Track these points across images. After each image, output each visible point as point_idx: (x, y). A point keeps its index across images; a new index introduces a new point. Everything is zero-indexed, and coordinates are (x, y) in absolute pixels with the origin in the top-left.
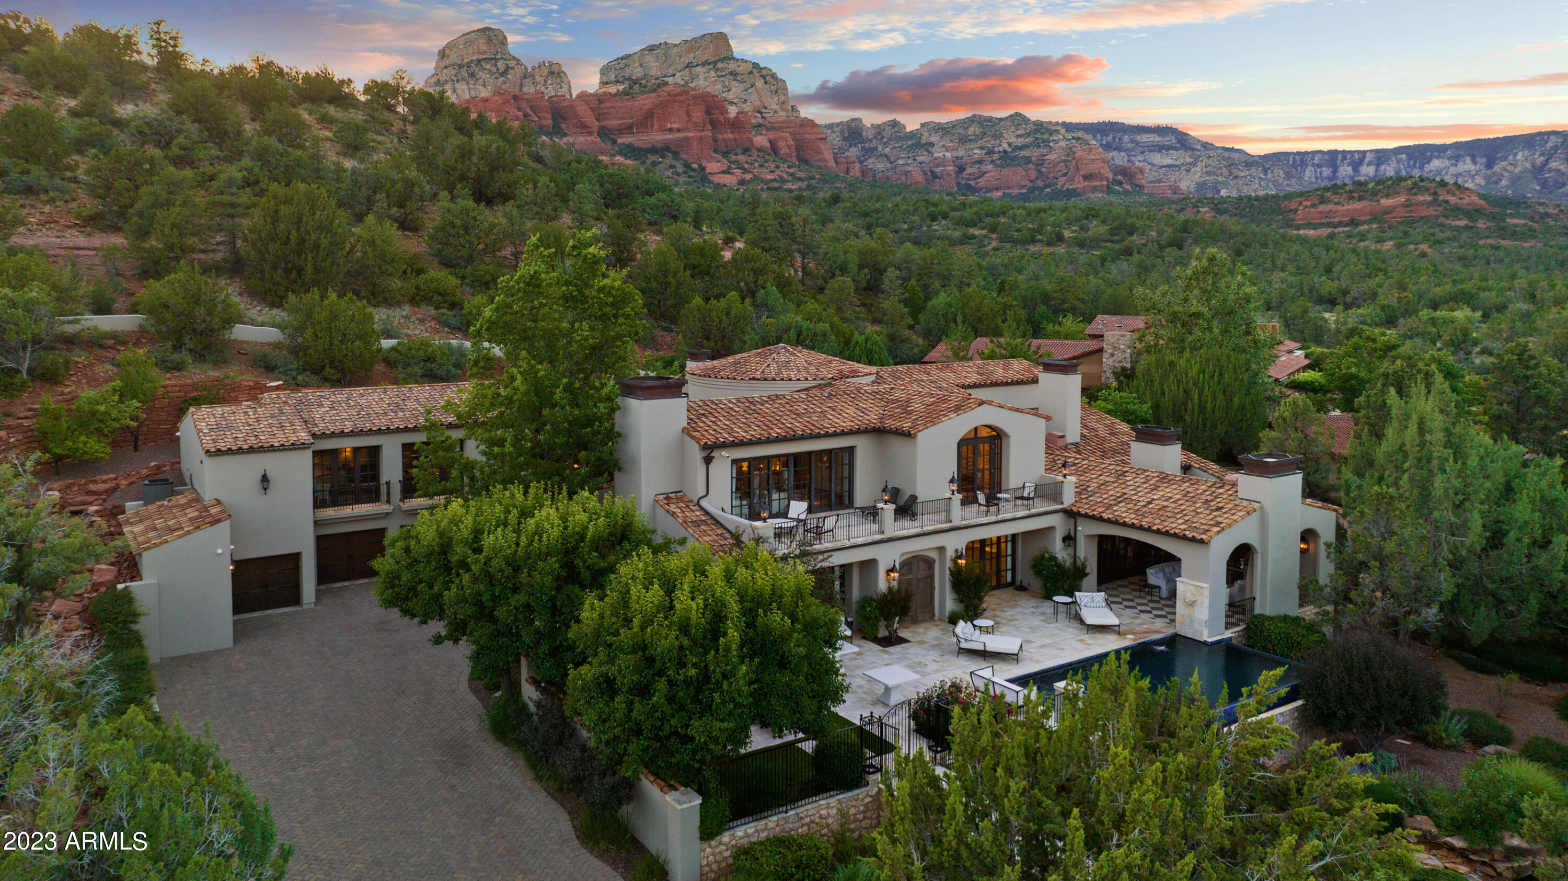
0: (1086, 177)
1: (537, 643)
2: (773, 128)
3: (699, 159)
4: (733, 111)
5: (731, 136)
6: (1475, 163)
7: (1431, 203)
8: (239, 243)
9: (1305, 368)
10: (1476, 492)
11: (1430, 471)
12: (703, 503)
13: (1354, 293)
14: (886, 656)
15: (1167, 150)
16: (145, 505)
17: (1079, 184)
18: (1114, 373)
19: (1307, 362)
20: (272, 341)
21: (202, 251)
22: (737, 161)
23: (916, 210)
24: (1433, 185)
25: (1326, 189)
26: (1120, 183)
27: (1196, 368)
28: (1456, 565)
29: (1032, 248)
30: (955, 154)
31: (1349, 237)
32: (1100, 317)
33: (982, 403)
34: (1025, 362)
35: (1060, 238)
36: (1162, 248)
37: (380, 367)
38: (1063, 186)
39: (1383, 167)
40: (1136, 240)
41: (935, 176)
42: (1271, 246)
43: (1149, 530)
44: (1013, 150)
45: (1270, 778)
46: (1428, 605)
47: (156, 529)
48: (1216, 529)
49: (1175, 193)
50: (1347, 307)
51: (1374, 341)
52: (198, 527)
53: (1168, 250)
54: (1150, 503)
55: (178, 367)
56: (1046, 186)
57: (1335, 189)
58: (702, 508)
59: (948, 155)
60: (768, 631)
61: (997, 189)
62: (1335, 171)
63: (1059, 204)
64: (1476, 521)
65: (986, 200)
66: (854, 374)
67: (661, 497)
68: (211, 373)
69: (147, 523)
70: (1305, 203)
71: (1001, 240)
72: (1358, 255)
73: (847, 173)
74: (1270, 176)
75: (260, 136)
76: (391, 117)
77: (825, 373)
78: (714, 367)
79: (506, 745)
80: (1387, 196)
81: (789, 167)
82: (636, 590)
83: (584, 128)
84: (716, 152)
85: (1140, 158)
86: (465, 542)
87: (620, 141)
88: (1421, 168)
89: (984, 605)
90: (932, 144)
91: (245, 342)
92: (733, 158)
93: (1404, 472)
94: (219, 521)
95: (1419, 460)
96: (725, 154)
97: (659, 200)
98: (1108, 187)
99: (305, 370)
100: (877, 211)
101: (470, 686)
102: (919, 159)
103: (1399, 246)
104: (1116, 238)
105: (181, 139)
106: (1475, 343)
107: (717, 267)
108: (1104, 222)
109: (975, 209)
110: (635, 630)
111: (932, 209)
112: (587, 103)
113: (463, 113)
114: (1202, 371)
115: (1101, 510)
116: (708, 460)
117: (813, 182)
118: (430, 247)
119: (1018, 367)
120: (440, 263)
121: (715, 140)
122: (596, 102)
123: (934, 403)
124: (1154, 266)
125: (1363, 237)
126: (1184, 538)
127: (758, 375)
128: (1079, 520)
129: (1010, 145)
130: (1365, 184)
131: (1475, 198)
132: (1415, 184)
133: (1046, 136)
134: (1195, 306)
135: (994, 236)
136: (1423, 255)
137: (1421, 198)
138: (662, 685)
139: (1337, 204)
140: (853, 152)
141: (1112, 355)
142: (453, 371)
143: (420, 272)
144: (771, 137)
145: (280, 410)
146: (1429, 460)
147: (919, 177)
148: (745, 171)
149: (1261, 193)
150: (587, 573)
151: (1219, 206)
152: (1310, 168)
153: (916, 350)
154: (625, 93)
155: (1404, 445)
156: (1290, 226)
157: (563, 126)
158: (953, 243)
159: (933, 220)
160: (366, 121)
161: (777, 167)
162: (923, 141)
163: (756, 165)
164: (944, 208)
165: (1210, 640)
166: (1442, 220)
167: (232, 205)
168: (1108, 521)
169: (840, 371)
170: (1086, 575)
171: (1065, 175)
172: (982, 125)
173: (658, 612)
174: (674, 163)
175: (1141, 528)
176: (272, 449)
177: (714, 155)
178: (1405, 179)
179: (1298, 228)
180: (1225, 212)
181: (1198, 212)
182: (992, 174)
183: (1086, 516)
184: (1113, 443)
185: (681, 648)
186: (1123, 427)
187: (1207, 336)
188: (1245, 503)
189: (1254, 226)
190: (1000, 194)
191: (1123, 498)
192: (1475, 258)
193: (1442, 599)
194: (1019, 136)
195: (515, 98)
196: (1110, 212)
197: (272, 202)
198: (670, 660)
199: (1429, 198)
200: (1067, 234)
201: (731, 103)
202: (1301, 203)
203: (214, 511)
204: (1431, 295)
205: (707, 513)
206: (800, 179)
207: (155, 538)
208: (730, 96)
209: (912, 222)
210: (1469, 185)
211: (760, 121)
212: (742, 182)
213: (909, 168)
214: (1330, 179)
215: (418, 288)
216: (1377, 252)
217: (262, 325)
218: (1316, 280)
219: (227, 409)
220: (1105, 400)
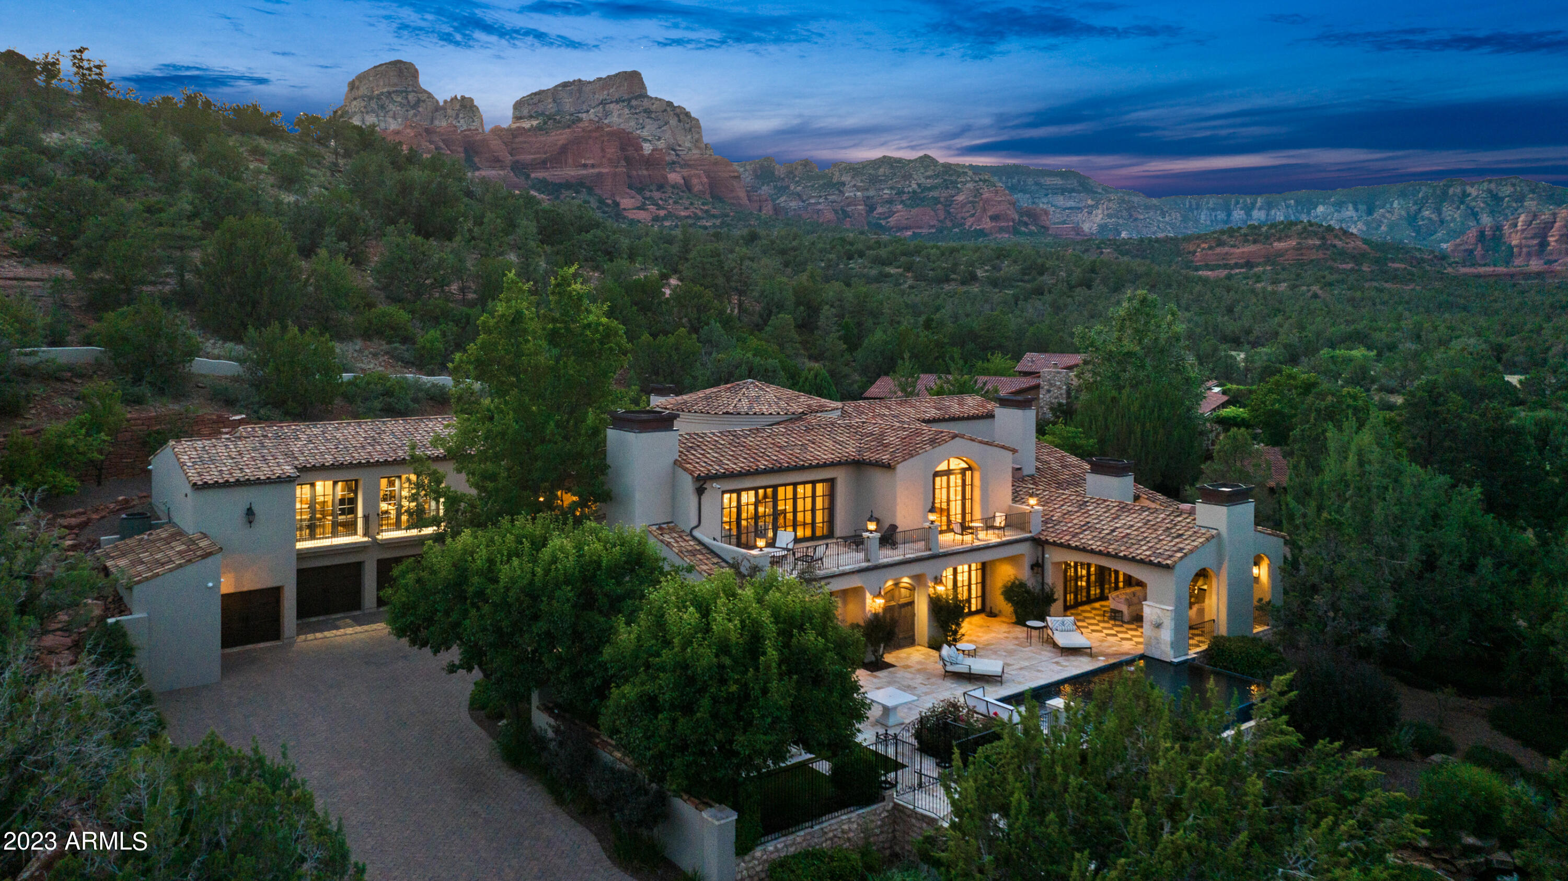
0: (994, 218)
1: (559, 669)
2: (686, 165)
3: (613, 195)
4: (647, 148)
5: (645, 172)
6: (1357, 210)
7: (1319, 247)
8: (188, 276)
9: (1224, 405)
10: (1412, 519)
11: (1370, 499)
12: (696, 533)
13: (1256, 333)
14: (875, 680)
15: (1070, 192)
16: (123, 538)
17: (987, 224)
18: (1051, 409)
19: (1225, 398)
20: (229, 374)
21: (153, 283)
22: (650, 198)
23: (833, 248)
24: (1321, 230)
25: (1223, 232)
26: (1026, 224)
27: (1137, 404)
28: (1397, 586)
29: (947, 287)
30: (866, 194)
31: (1245, 278)
32: (1028, 356)
33: (955, 436)
34: (978, 398)
35: (973, 278)
36: (1071, 288)
37: (338, 401)
38: (971, 226)
39: (1273, 212)
40: (1047, 279)
41: (846, 214)
42: (1175, 286)
43: (1116, 556)
44: (922, 192)
45: (1284, 775)
46: (1376, 624)
47: (143, 563)
48: (1179, 555)
49: (1078, 234)
50: (1254, 345)
51: (1294, 378)
52: (190, 561)
53: (1078, 289)
54: (1113, 531)
55: (138, 401)
56: (954, 226)
57: (1231, 232)
58: (695, 538)
59: (859, 194)
60: (804, 650)
61: (907, 228)
62: (1229, 215)
63: (970, 244)
64: (1414, 545)
65: (898, 241)
66: (822, 409)
67: (654, 528)
68: (171, 406)
69: (131, 557)
70: (1203, 245)
71: (916, 279)
72: (1256, 295)
73: (760, 210)
74: (1167, 219)
75: (200, 168)
76: (322, 150)
77: (796, 408)
78: (686, 402)
79: (520, 772)
80: (1279, 240)
81: (703, 204)
82: (672, 614)
83: (496, 162)
84: (630, 187)
85: (1045, 200)
86: (480, 573)
87: (533, 175)
88: (1309, 213)
89: (962, 631)
90: (843, 184)
91: (202, 375)
92: (648, 194)
93: (1347, 500)
94: (210, 554)
95: (1360, 489)
96: (640, 190)
97: (595, 237)
98: (1014, 228)
99: (267, 404)
100: (795, 249)
101: (472, 717)
102: (831, 198)
103: (1293, 287)
104: (1026, 277)
105: (117, 170)
106: (1373, 380)
107: (659, 304)
108: (1015, 262)
109: (890, 248)
110: (676, 649)
111: (848, 247)
112: (500, 137)
113: (395, 148)
114: (1142, 407)
115: (1067, 538)
116: (700, 491)
117: (728, 219)
118: (378, 281)
119: (972, 403)
120: (388, 297)
121: (629, 177)
122: (510, 137)
123: (908, 436)
124: (1066, 305)
125: (1258, 279)
126: (1151, 563)
127: (731, 409)
128: (1046, 547)
129: (919, 185)
130: (1259, 227)
131: (1359, 243)
132: (1305, 228)
133: (954, 178)
134: (1129, 345)
135: (910, 275)
136: (1315, 296)
137: (1310, 242)
138: (706, 702)
139: (1233, 246)
140: (765, 190)
141: (1049, 391)
142: (413, 405)
143: (370, 306)
144: (686, 174)
145: (262, 443)
146: (1369, 490)
147: (830, 216)
148: (659, 207)
149: (1161, 235)
150: (605, 600)
151: (1121, 247)
152: (1205, 212)
153: (855, 386)
154: (539, 128)
155: (1345, 474)
156: (1189, 267)
157: (476, 160)
158: (869, 280)
159: (850, 258)
160: (297, 153)
161: (692, 204)
162: (835, 181)
163: (671, 201)
164: (860, 246)
165: (1176, 660)
166: (1329, 263)
167: (182, 237)
168: (1076, 548)
169: (809, 406)
170: (1055, 600)
171: (973, 215)
172: (892, 167)
173: (696, 633)
174: (587, 198)
175: (1108, 555)
176: (258, 482)
177: (628, 191)
178: (1296, 224)
179: (1197, 269)
180: (1127, 253)
181: (1102, 253)
182: (901, 214)
183: (1054, 544)
184: (1065, 475)
185: (722, 667)
186: (1073, 460)
187: (1142, 374)
188: (1203, 531)
189: (1157, 268)
190: (909, 233)
191: (1087, 527)
192: (1363, 299)
193: (1388, 618)
194: (927, 177)
195: (428, 131)
196: (1021, 252)
197: (228, 236)
198: (711, 678)
199: (1318, 242)
200: (980, 273)
201: (646, 140)
202: (1199, 246)
203: (203, 544)
204: (1328, 334)
205: (700, 543)
206: (714, 216)
207: (146, 572)
208: (645, 133)
209: (830, 260)
210: (1353, 230)
211: (674, 158)
212: (656, 219)
213: (820, 207)
214: (1226, 222)
215: (370, 322)
216: (1274, 293)
217: (219, 358)
218: (1219, 319)
219: (207, 443)
220: (1054, 434)
